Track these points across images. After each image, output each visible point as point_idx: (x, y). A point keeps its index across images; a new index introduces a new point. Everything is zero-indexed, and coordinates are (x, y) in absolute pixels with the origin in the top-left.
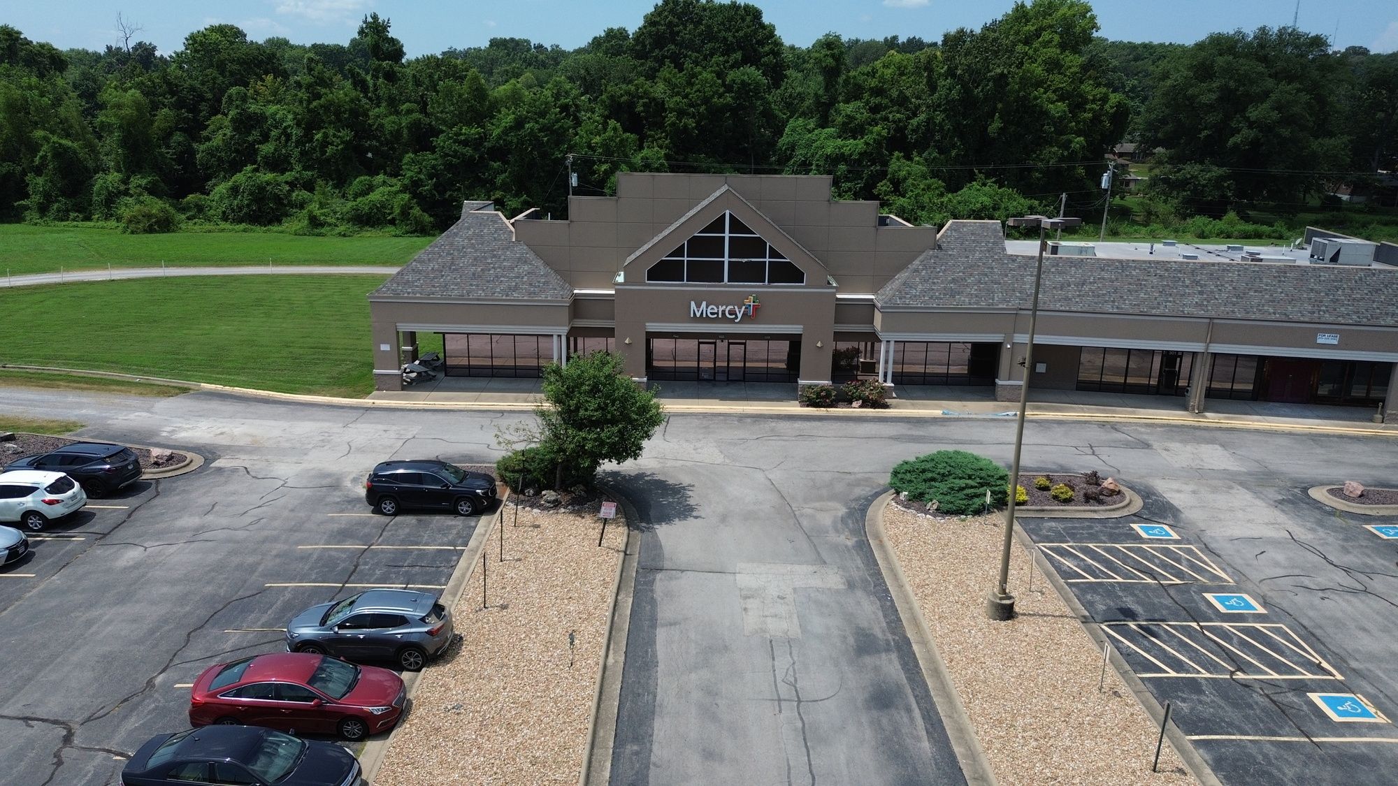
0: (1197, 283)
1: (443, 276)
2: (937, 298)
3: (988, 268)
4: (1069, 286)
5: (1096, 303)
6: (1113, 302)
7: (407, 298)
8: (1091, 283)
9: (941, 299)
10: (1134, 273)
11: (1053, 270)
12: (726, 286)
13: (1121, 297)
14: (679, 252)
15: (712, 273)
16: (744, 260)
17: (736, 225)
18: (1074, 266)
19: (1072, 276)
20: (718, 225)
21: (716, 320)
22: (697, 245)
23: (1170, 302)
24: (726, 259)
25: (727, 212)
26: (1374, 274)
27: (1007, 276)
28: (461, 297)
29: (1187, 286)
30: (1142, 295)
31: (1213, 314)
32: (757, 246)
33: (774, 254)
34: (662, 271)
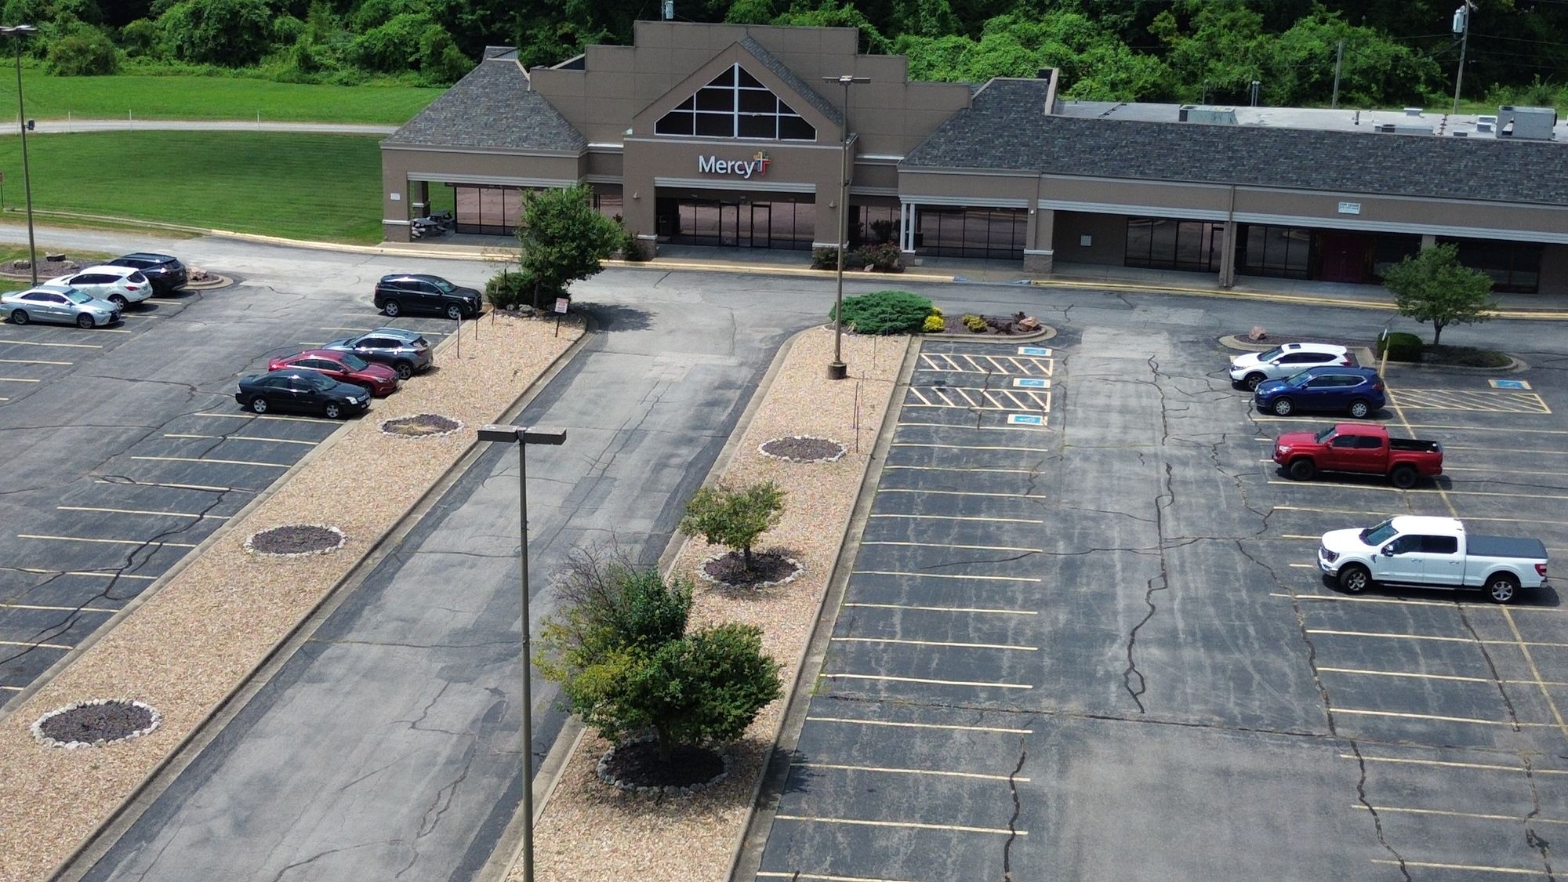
1: (454, 125)
2: (958, 160)
4: (1099, 149)
5: (1121, 168)
6: (1139, 166)
7: (416, 146)
8: (1122, 147)
9: (962, 160)
10: (1169, 137)
11: (1087, 133)
12: (735, 140)
13: (1148, 162)
14: (688, 104)
15: (721, 127)
16: (754, 114)
17: (746, 79)
18: (1111, 130)
19: (1105, 139)
20: (727, 78)
21: (725, 176)
22: (706, 98)
24: (736, 113)
25: (736, 65)
26: (1414, 142)
28: (471, 147)
29: (1219, 152)
32: (766, 100)
33: (784, 108)
34: (672, 124)
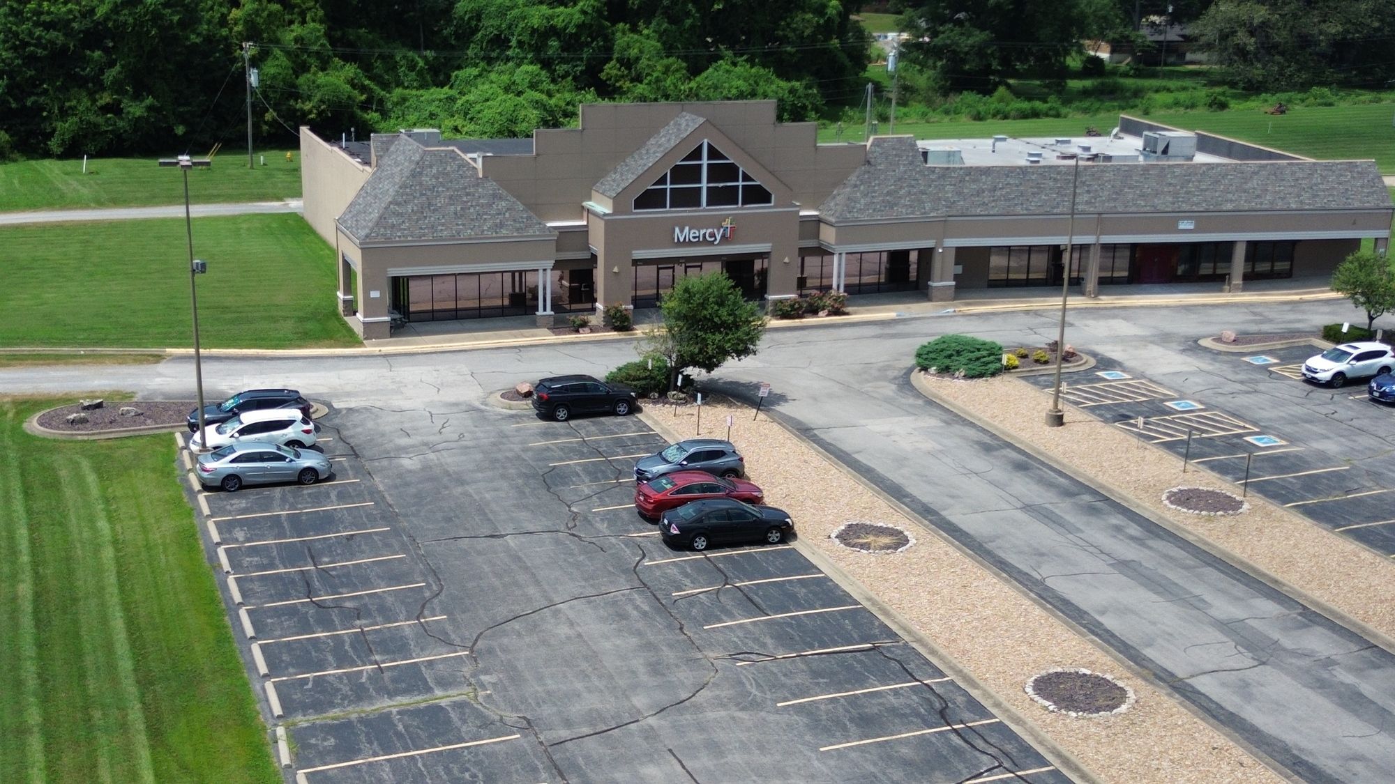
0: (1084, 184)
2: (879, 211)
3: (914, 180)
5: (1008, 207)
6: (1022, 204)
7: (398, 242)
8: (1001, 189)
9: (882, 211)
12: (705, 209)
13: (1027, 200)
14: (662, 180)
15: (691, 199)
16: (721, 185)
17: (713, 153)
20: (696, 154)
21: (698, 244)
22: (680, 173)
24: (704, 185)
25: (706, 142)
27: (930, 187)
31: (1100, 210)
32: (730, 172)
33: (746, 178)
34: (649, 199)
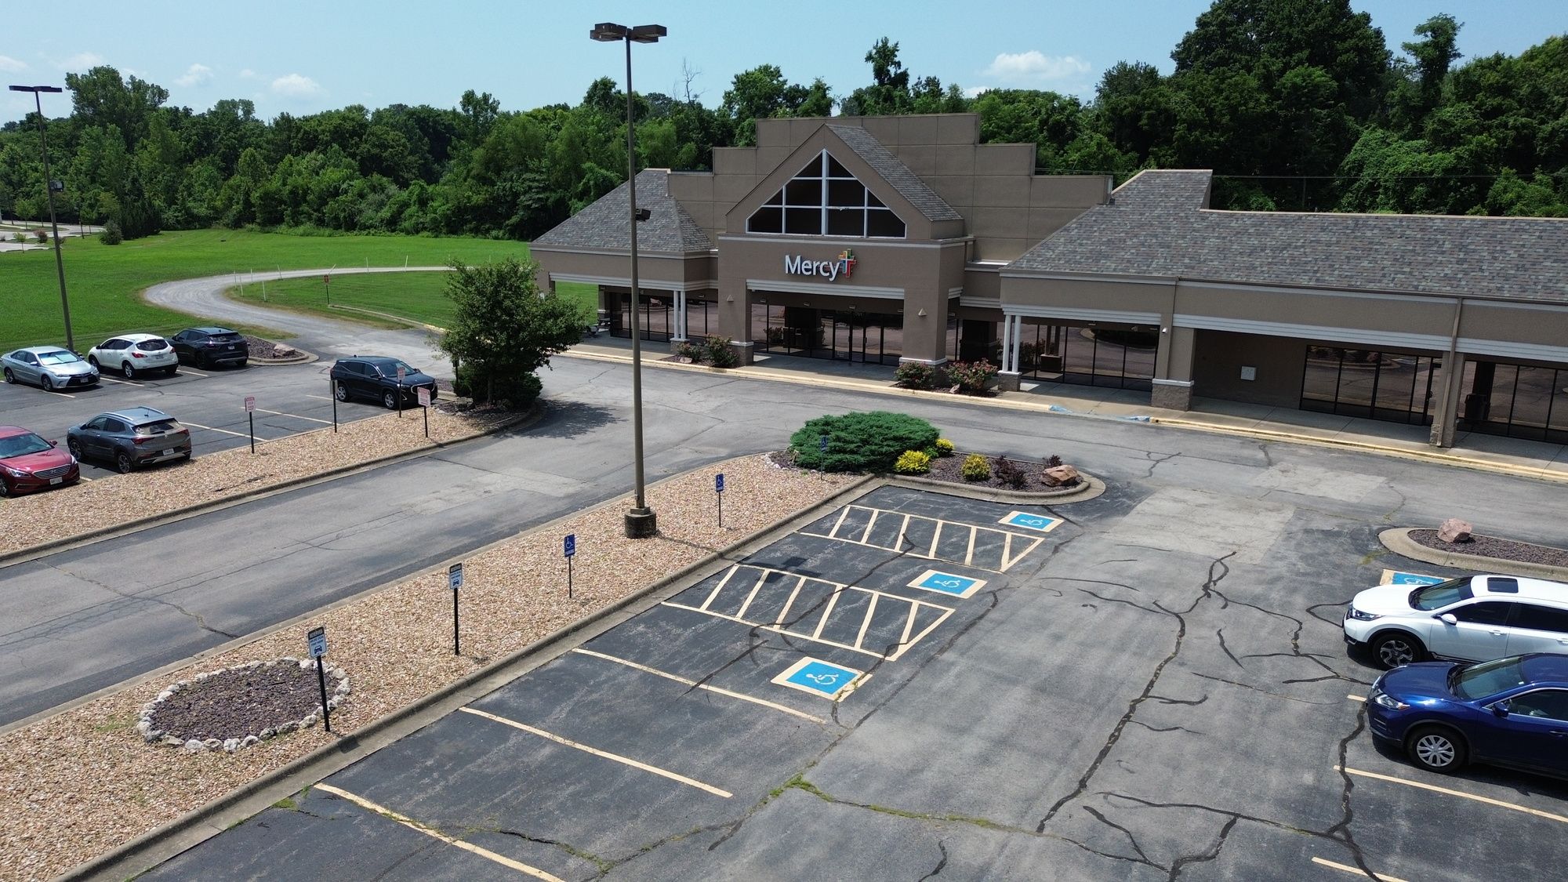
0: (1462, 247)
1: (593, 228)
3: (1163, 228)
7: (556, 247)
12: (824, 237)
14: (777, 199)
16: (842, 208)
17: (835, 168)
20: (815, 168)
21: (810, 278)
22: (794, 191)
23: (1404, 273)
24: (824, 207)
25: (824, 151)
27: (1184, 237)
30: (1365, 264)
31: (1465, 292)
32: (854, 192)
33: (873, 201)
34: (764, 221)
